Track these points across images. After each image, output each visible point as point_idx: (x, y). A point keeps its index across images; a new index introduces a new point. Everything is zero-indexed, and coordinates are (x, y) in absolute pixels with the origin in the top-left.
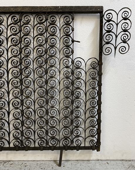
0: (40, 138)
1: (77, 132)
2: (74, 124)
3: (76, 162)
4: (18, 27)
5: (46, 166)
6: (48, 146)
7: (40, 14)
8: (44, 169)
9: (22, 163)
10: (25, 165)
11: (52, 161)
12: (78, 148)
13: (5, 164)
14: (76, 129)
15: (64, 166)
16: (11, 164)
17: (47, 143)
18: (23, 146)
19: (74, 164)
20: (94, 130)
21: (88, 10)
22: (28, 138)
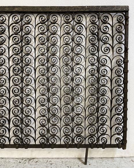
0: (66, 135)
1: (103, 130)
2: (100, 122)
3: (101, 159)
4: (45, 27)
5: (72, 164)
6: (74, 144)
7: (67, 13)
8: (71, 167)
9: (46, 161)
10: (50, 162)
11: (76, 159)
12: (104, 146)
13: (30, 162)
14: (101, 126)
15: (90, 165)
16: (36, 162)
17: (73, 140)
18: (48, 144)
19: (100, 162)
20: (120, 127)
21: (114, 9)
22: (54, 136)
